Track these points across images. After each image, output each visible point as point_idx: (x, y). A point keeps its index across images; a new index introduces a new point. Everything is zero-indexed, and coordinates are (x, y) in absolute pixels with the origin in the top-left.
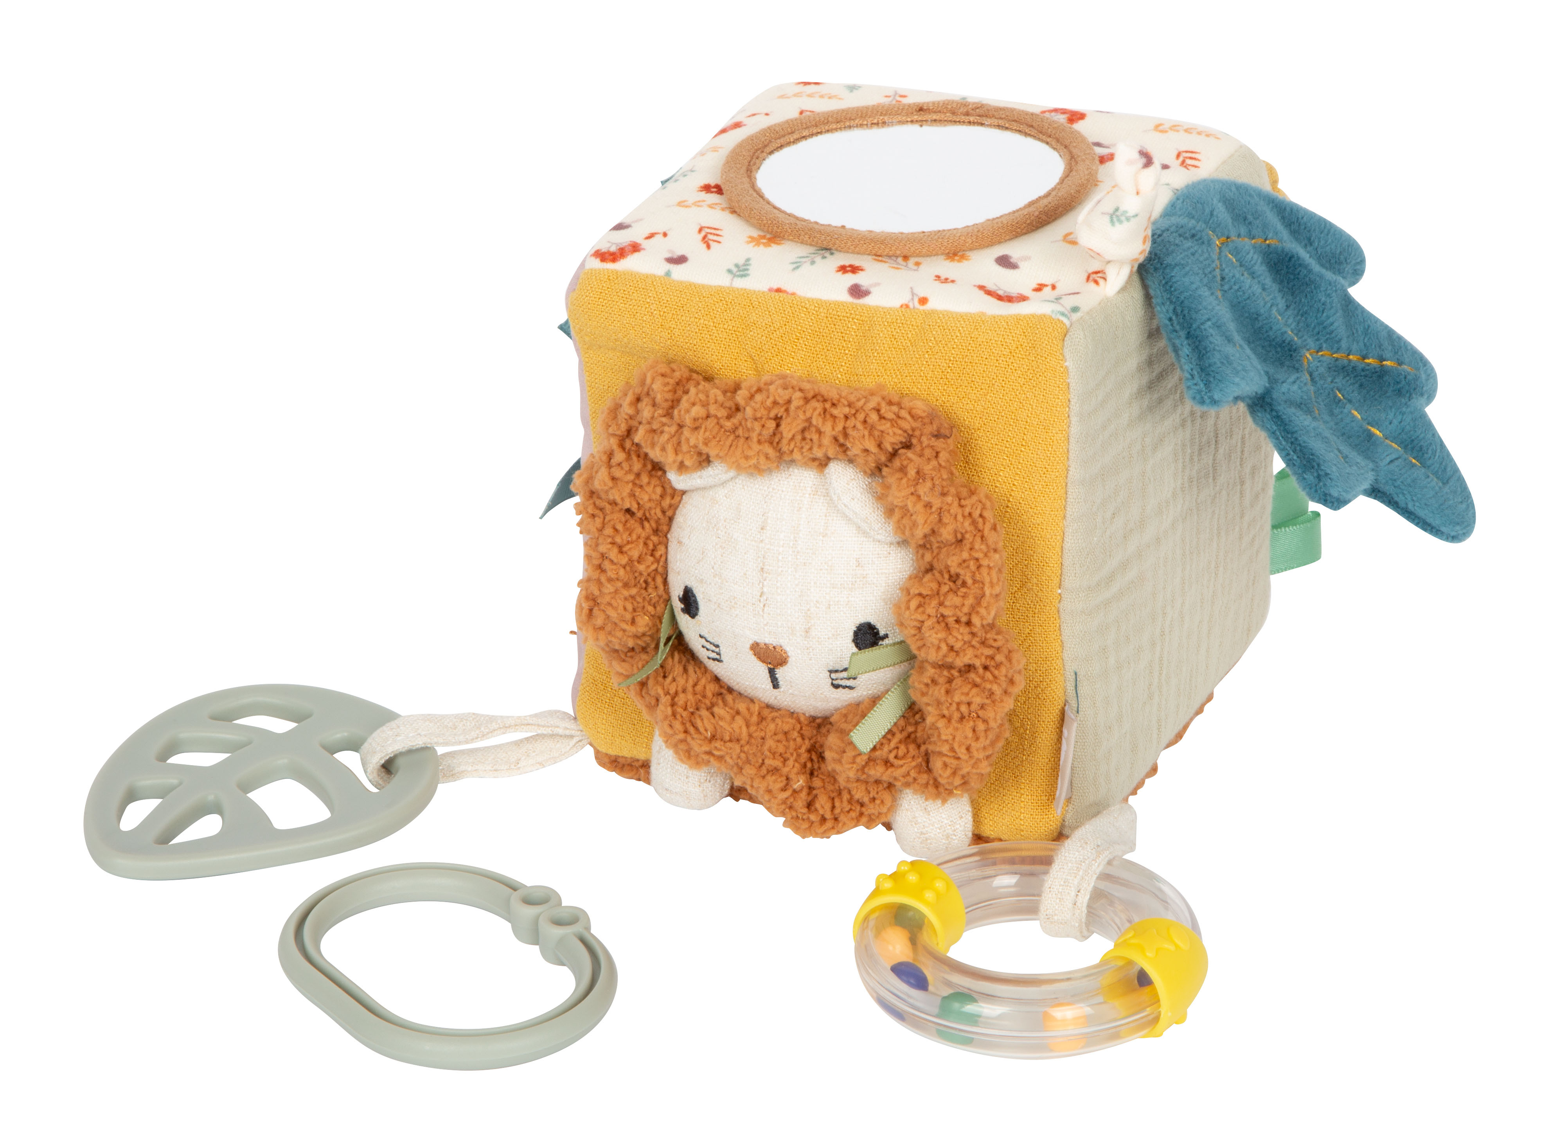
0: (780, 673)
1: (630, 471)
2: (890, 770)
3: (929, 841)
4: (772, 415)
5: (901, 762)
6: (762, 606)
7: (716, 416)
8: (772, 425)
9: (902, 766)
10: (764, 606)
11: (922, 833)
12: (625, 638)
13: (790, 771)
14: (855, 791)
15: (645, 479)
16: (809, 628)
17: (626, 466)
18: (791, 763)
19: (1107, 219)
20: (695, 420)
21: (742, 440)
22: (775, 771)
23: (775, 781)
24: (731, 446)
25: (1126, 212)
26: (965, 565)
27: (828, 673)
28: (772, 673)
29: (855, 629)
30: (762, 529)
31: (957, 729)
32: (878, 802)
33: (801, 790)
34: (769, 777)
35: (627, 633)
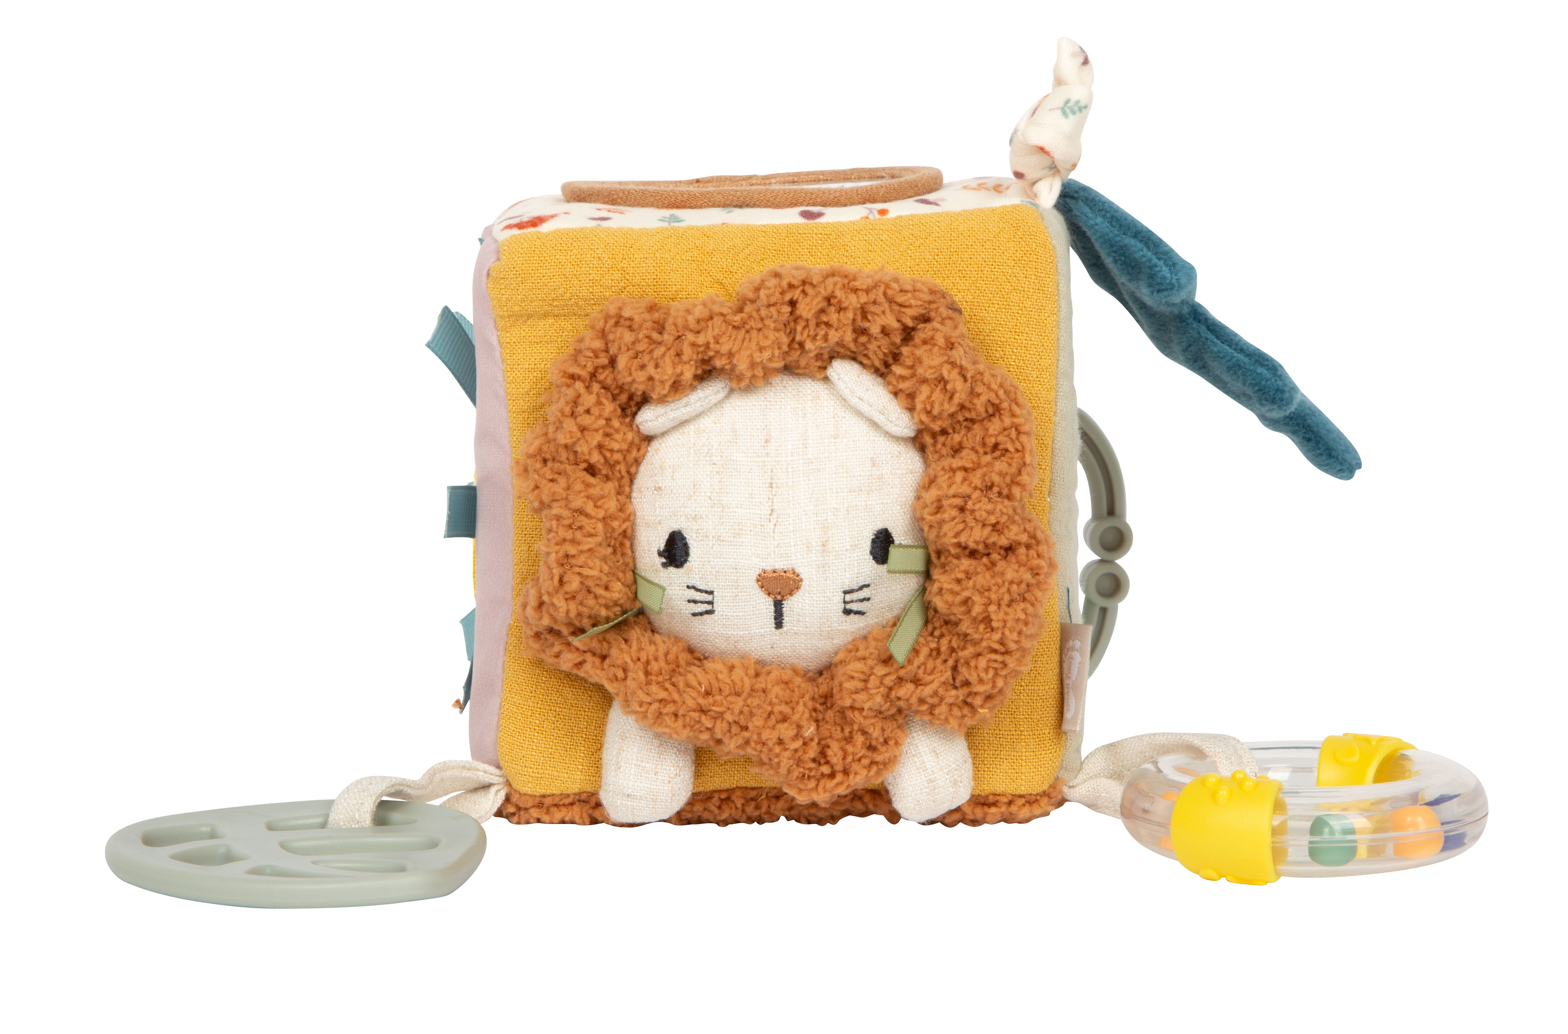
0: (788, 606)
1: (600, 416)
2: (920, 688)
3: (937, 791)
4: (787, 297)
5: (931, 678)
6: (772, 527)
7: (722, 314)
8: (787, 309)
9: (933, 681)
10: (775, 525)
11: (931, 781)
12: (597, 607)
13: (801, 719)
14: (872, 728)
15: (616, 423)
16: (826, 541)
17: (595, 411)
18: (800, 708)
19: (1059, 113)
20: (698, 321)
21: (755, 332)
22: (784, 719)
23: (787, 729)
24: (743, 341)
25: (1078, 102)
26: (1006, 433)
27: (843, 595)
28: (778, 606)
29: (874, 537)
30: (766, 442)
31: (1007, 614)
32: (891, 743)
33: (812, 740)
34: (779, 726)
35: (600, 601)
